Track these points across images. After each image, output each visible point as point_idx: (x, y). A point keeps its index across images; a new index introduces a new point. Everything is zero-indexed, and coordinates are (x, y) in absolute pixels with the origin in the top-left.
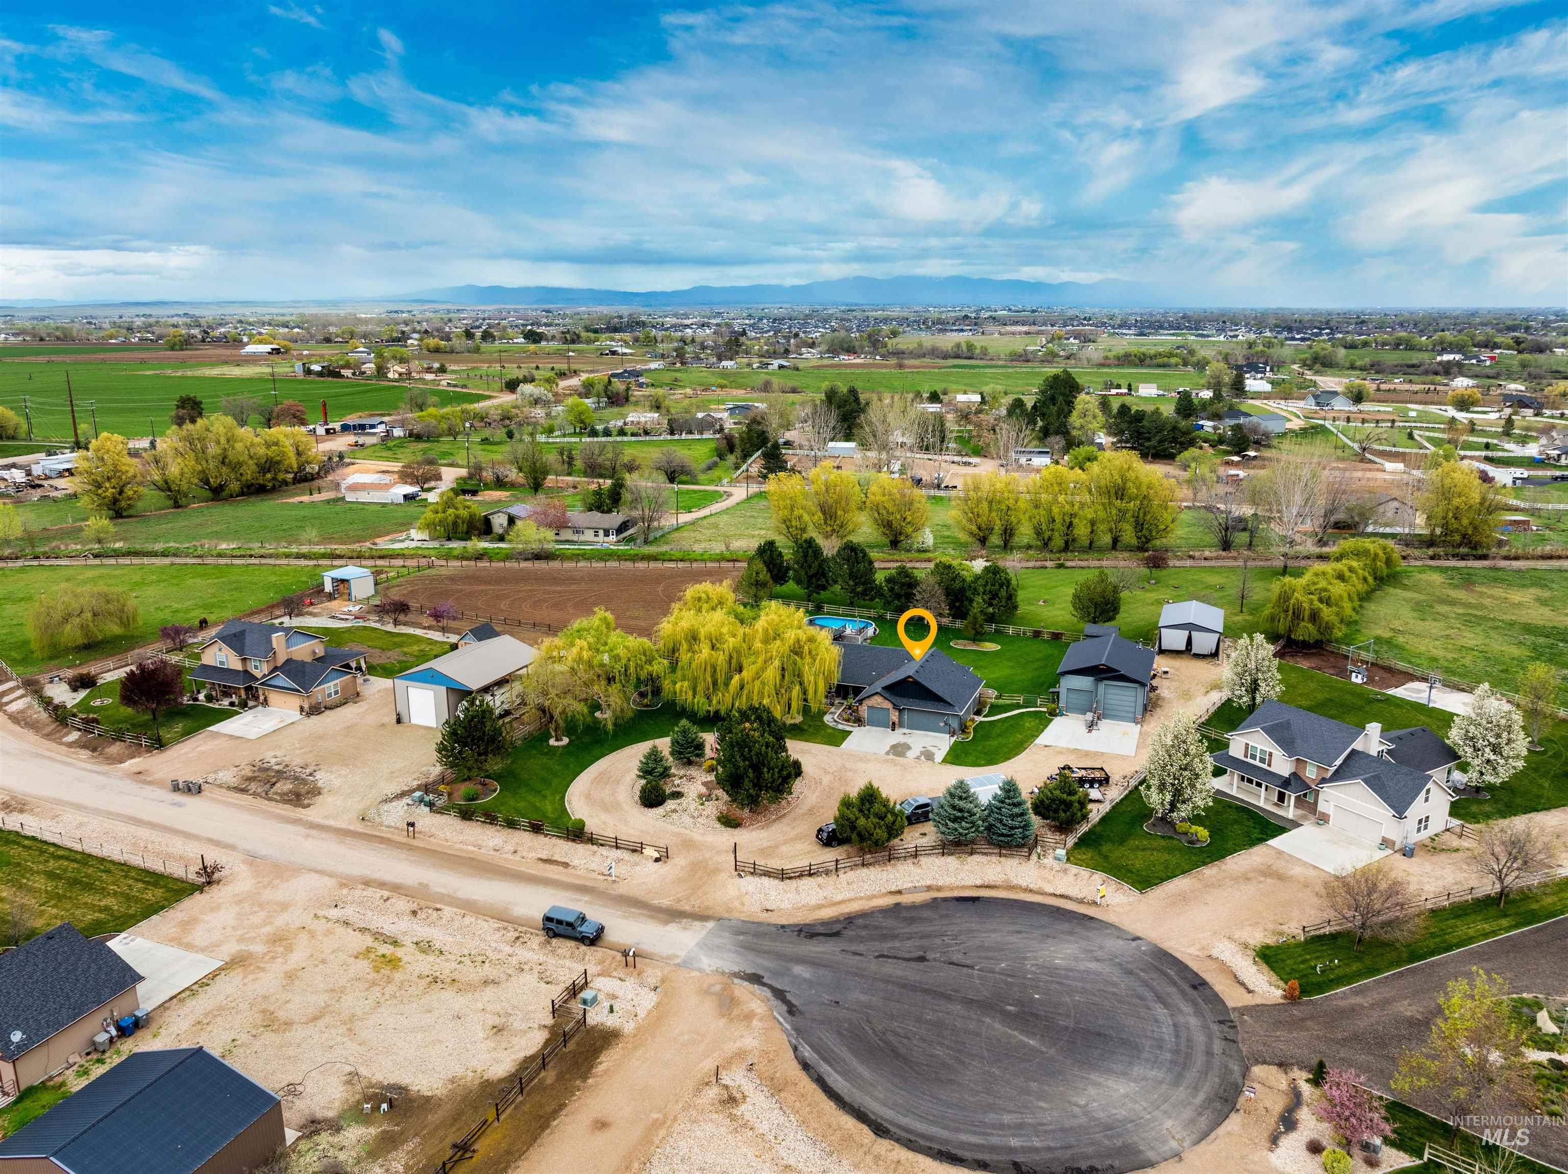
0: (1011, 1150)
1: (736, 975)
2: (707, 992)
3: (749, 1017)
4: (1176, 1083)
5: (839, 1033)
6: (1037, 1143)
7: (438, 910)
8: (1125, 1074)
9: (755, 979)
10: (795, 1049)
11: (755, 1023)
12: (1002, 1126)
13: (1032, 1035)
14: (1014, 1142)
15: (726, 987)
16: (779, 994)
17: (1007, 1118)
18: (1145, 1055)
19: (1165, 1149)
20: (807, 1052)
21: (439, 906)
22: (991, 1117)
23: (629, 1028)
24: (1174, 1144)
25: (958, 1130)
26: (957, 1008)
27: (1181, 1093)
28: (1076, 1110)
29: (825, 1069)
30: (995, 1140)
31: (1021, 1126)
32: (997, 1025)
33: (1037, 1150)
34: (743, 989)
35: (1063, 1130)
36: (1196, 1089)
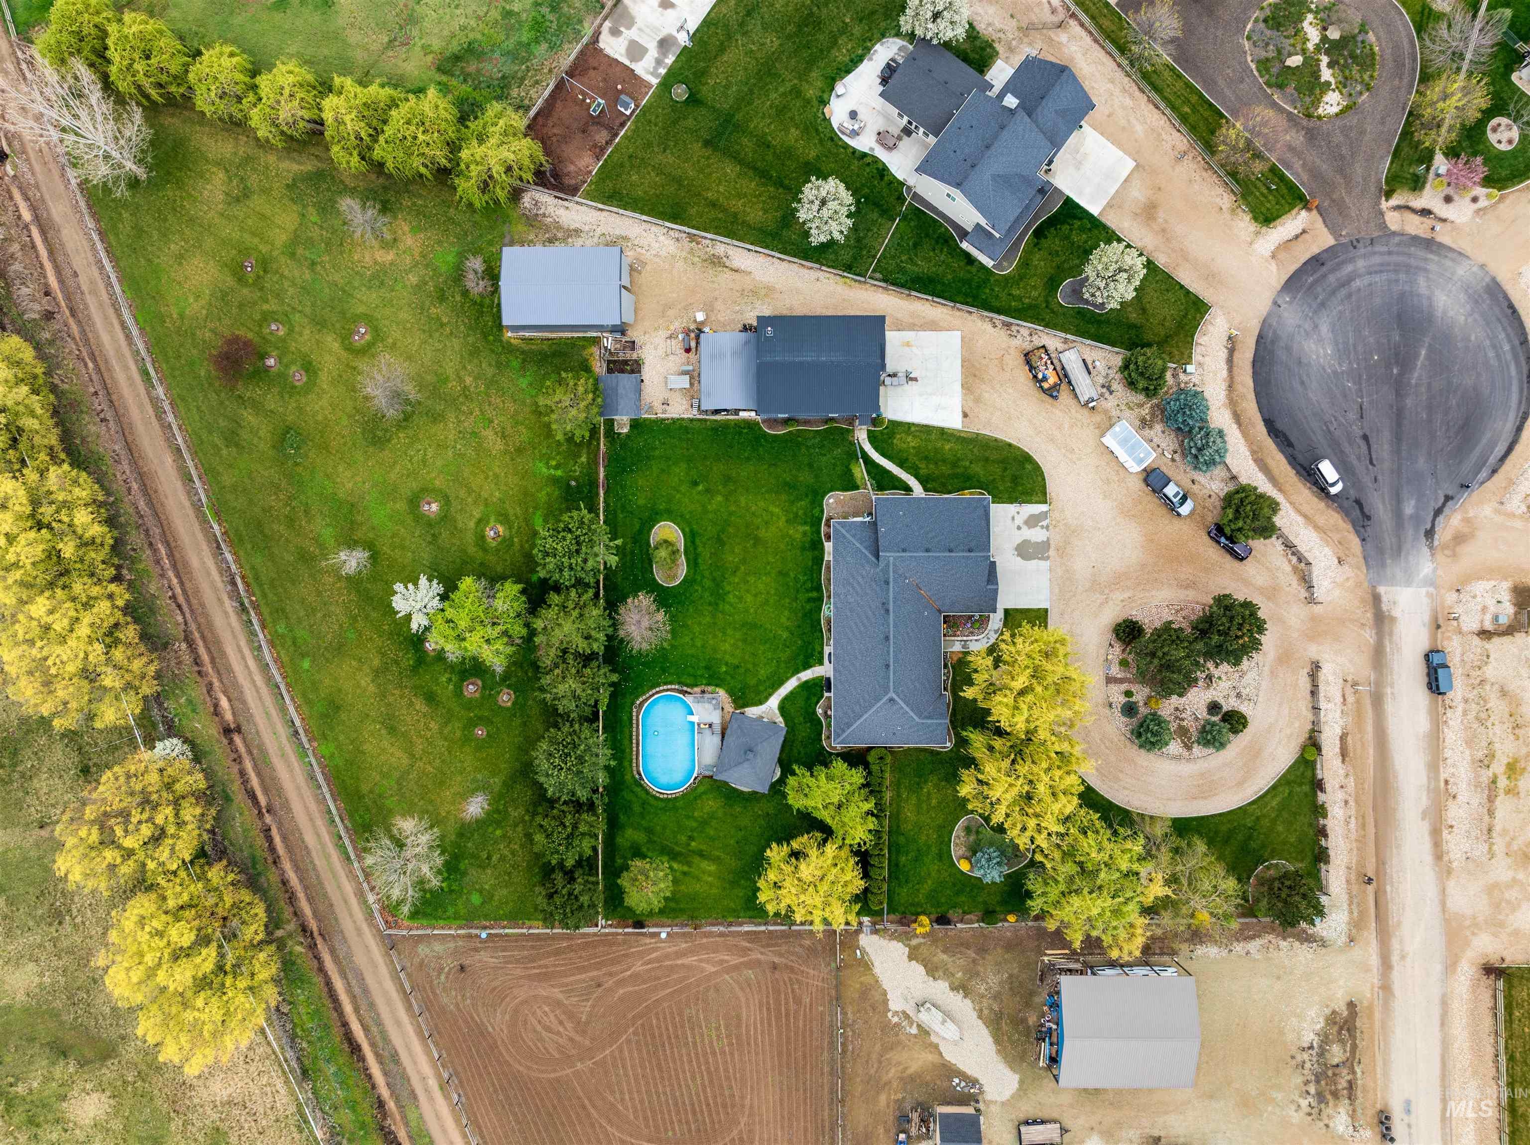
0: (1513, 348)
1: (1431, 548)
2: (1454, 555)
3: (1467, 520)
4: (1426, 270)
5: (1460, 462)
6: (1502, 336)
7: (1446, 782)
8: (1429, 298)
9: (1430, 534)
10: (1483, 483)
11: (1471, 514)
12: (1498, 356)
13: (1416, 356)
14: (1507, 347)
15: (1445, 547)
16: (1438, 512)
17: (1491, 354)
18: (1407, 288)
19: (1480, 273)
20: (1484, 474)
21: (1442, 784)
22: (1494, 362)
23: (1507, 585)
24: (1475, 269)
25: (1510, 377)
26: (1409, 402)
27: (1432, 267)
28: (1470, 320)
29: (1492, 460)
30: (1509, 357)
31: (1494, 347)
32: (1416, 375)
33: (1508, 335)
34: (1443, 534)
35: (1488, 324)
36: (1426, 259)
